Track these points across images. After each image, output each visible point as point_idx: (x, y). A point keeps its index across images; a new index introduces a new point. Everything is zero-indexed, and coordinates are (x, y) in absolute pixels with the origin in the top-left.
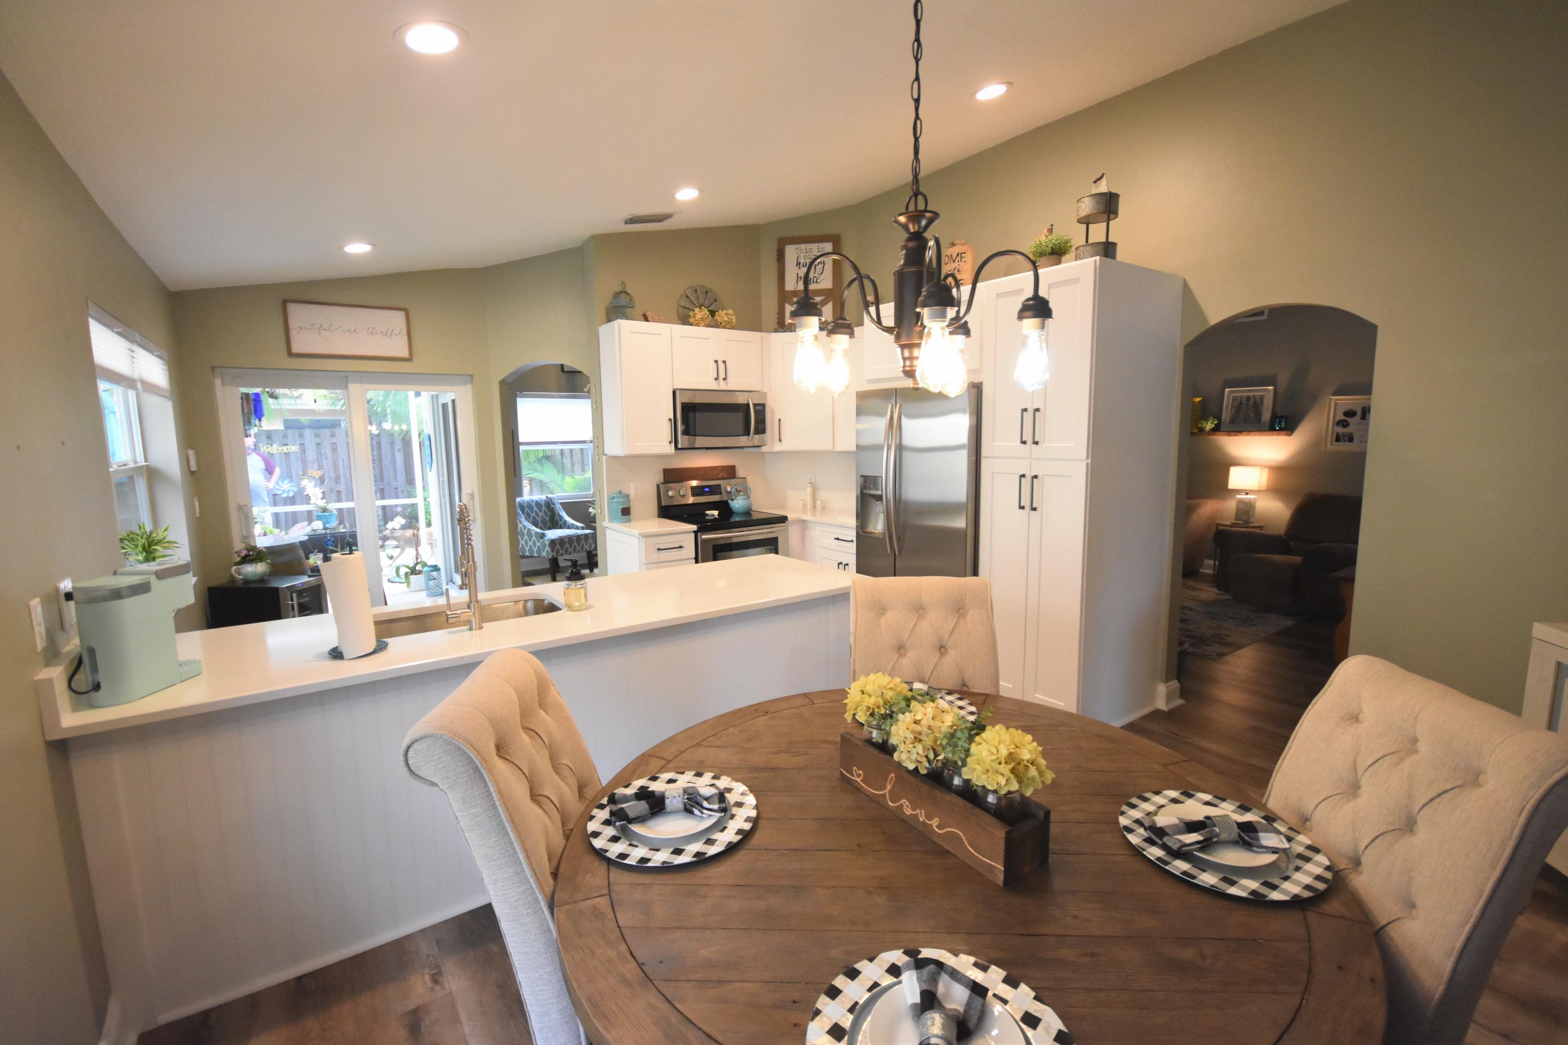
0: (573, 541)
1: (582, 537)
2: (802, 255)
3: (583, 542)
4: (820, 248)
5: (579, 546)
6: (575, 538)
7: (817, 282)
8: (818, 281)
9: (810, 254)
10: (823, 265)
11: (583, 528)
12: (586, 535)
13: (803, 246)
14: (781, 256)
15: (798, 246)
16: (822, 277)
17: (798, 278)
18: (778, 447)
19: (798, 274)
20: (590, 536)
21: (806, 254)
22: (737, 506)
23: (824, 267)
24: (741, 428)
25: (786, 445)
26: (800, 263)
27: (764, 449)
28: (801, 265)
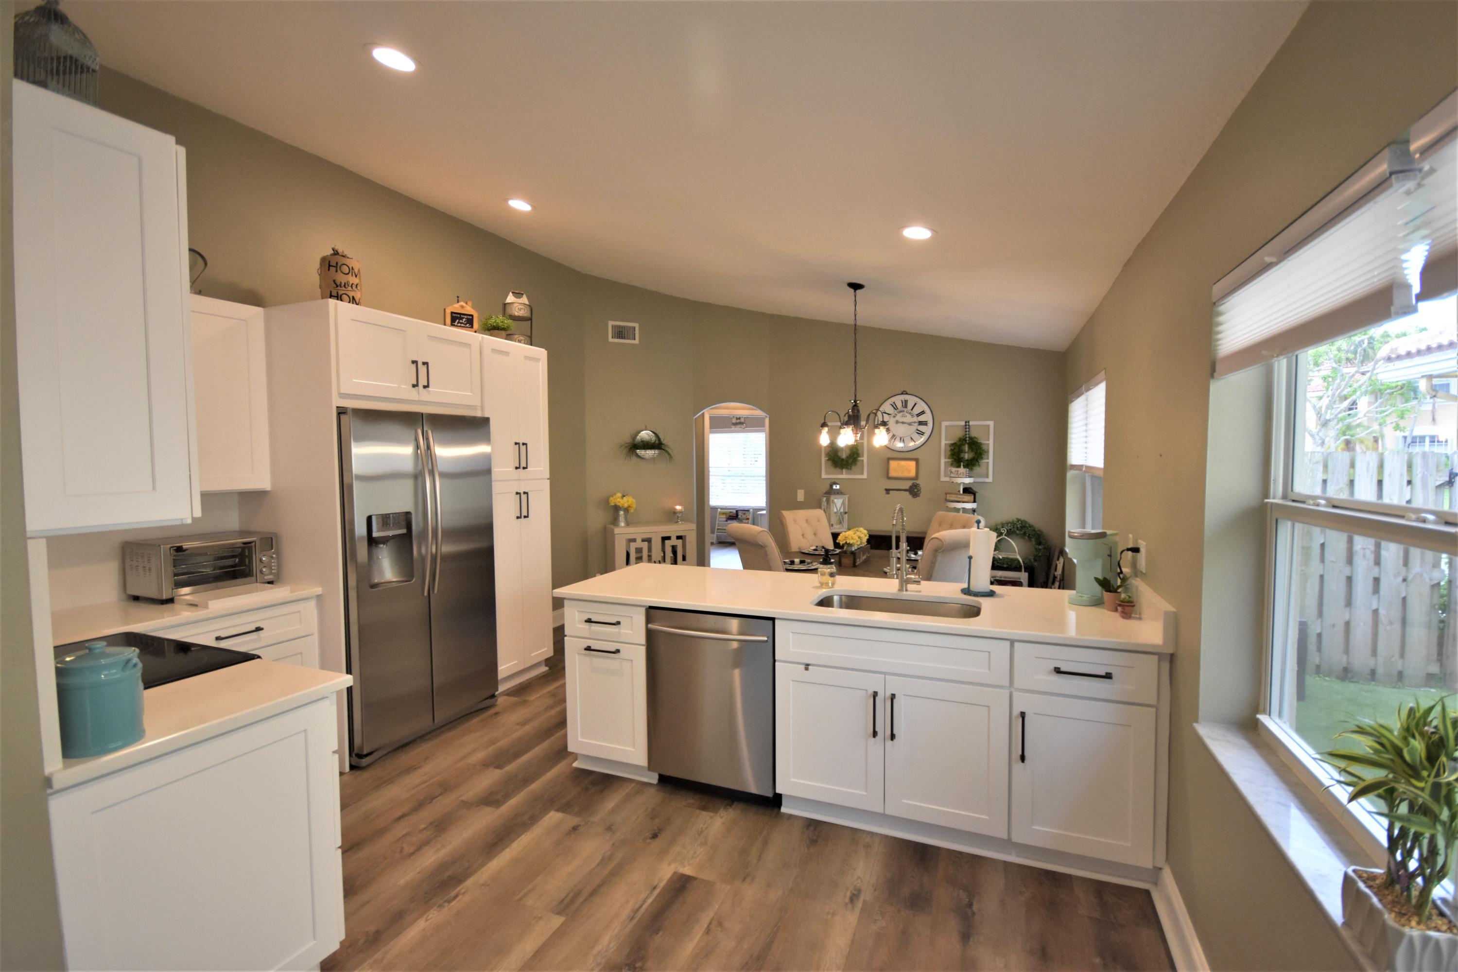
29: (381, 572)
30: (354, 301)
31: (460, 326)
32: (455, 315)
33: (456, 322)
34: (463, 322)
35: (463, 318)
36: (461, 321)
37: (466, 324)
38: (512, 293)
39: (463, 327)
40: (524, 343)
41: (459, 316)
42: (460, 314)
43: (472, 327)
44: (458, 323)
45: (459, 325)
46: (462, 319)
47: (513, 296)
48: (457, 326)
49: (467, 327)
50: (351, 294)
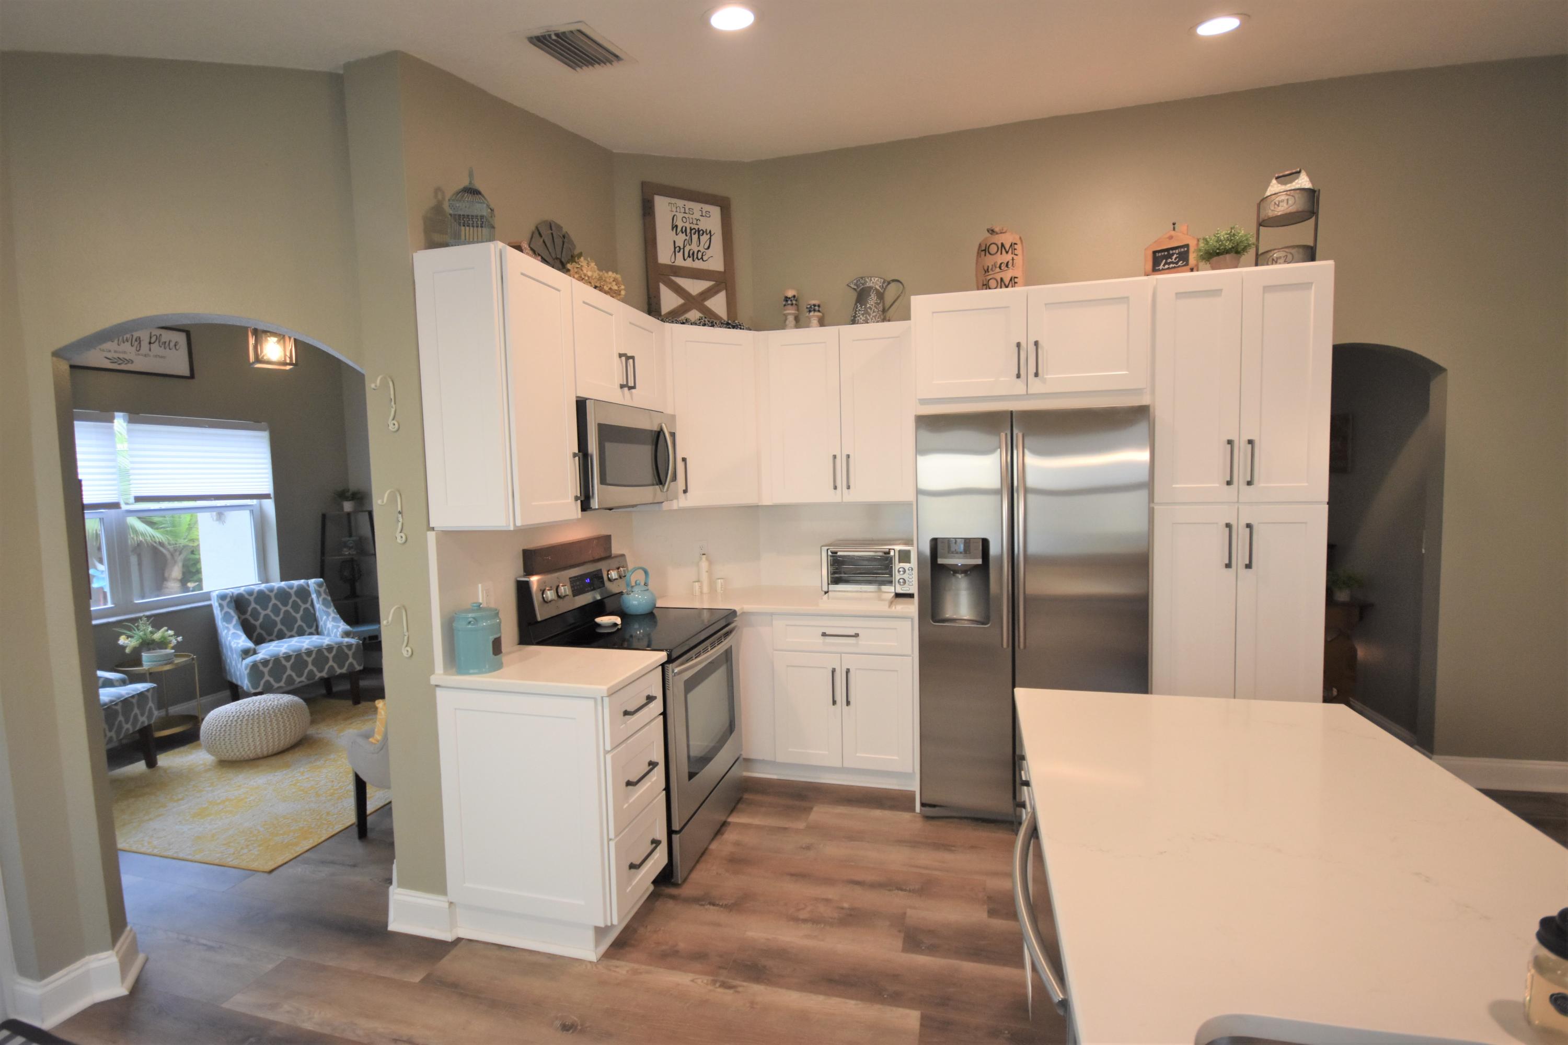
0: (116, 712)
1: (134, 701)
2: (680, 216)
3: (136, 711)
4: (704, 211)
5: (127, 722)
6: (119, 708)
7: (702, 258)
8: (705, 258)
9: (691, 216)
10: (709, 236)
11: (123, 683)
12: (141, 695)
13: (680, 203)
14: (648, 210)
15: (674, 201)
16: (709, 253)
17: (675, 248)
18: (683, 502)
19: (674, 242)
20: (149, 695)
21: (685, 215)
22: (635, 603)
23: (710, 238)
24: (647, 471)
25: (696, 497)
26: (676, 226)
27: (665, 506)
28: (679, 229)
29: (956, 605)
30: (1003, 284)
31: (1168, 268)
32: (1160, 254)
33: (1162, 264)
34: (1173, 260)
35: (1173, 254)
36: (1169, 260)
37: (1177, 263)
38: (1277, 178)
39: (1172, 268)
40: (1285, 262)
41: (1166, 253)
42: (1167, 250)
43: (1187, 264)
44: (1164, 265)
45: (1167, 266)
46: (1170, 256)
47: (1279, 183)
48: (1163, 269)
49: (1179, 266)
50: (998, 277)
